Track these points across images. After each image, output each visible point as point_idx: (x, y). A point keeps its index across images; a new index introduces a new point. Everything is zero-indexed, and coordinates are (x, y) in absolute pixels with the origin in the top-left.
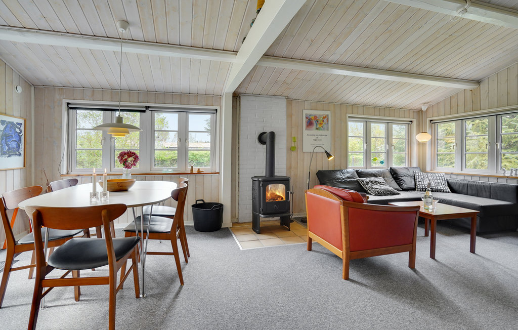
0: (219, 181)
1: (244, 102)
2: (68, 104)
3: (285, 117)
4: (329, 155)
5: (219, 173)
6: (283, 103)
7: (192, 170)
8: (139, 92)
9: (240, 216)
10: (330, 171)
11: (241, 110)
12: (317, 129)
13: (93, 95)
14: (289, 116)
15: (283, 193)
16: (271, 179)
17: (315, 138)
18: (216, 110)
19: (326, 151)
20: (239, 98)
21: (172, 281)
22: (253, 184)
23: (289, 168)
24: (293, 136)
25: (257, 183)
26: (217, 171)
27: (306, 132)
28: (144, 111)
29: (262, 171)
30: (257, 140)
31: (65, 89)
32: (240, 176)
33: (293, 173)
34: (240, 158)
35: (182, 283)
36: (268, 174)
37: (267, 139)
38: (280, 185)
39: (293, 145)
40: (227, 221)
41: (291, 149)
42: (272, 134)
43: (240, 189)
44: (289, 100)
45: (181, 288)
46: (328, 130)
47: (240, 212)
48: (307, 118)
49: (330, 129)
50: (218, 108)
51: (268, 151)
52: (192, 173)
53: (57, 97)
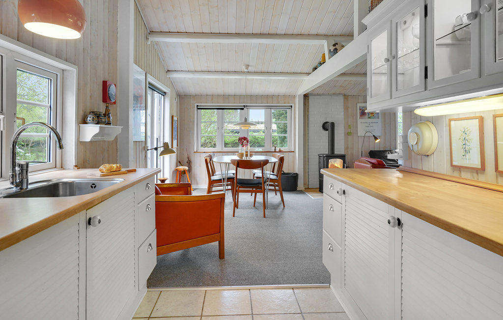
0: (294, 157)
1: (311, 99)
2: (197, 106)
3: (343, 110)
4: (376, 138)
5: (294, 152)
6: (341, 99)
7: (275, 149)
8: (240, 96)
9: (310, 183)
10: (381, 151)
11: (310, 106)
12: (369, 118)
13: (212, 99)
14: (346, 108)
15: (340, 165)
16: (332, 155)
17: (367, 125)
18: (291, 106)
19: (374, 136)
20: (308, 97)
21: (280, 204)
22: (319, 159)
23: (347, 148)
24: (349, 124)
25: (322, 158)
26: (293, 150)
27: (360, 121)
28: (243, 109)
29: (326, 151)
30: (321, 128)
31: (196, 96)
32: (310, 154)
33: (349, 152)
34: (310, 141)
35: (284, 206)
36: (330, 152)
37: (329, 127)
38: (338, 159)
39: (349, 131)
40: (301, 185)
41: (348, 134)
42: (333, 124)
43: (310, 164)
44: (346, 97)
45: (283, 209)
46: (378, 118)
47: (310, 180)
48: (360, 109)
49: (380, 117)
50: (293, 105)
51: (330, 136)
52: (275, 152)
53: (192, 102)
